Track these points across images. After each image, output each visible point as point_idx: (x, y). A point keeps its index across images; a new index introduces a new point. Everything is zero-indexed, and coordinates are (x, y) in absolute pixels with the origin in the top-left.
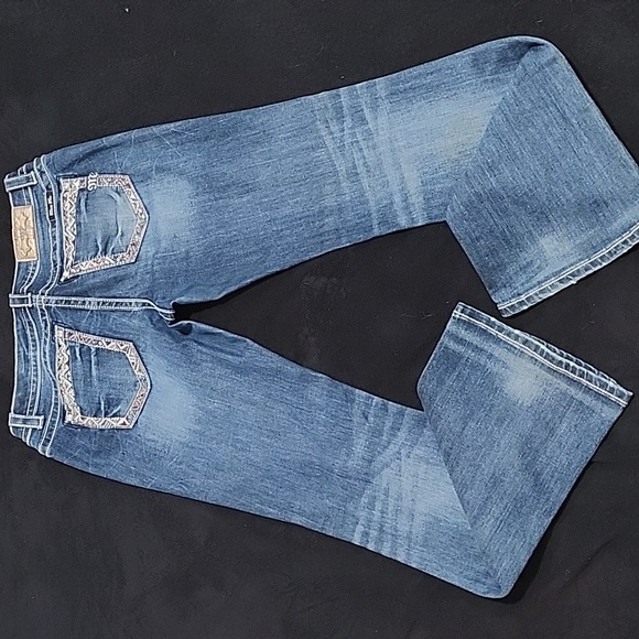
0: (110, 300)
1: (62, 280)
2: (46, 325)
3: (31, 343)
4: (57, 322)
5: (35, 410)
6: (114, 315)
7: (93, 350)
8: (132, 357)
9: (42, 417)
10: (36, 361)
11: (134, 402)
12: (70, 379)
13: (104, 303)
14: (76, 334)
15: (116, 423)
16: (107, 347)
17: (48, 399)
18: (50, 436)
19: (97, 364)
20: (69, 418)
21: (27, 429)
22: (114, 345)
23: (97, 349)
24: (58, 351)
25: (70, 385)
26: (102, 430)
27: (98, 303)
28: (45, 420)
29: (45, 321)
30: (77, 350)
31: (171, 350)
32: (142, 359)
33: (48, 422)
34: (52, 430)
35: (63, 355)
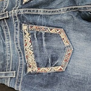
0: (49, 10)
1: (24, 3)
2: (17, 25)
3: (6, 37)
4: (23, 22)
5: (11, 69)
6: (51, 18)
7: (43, 34)
8: (63, 35)
9: (15, 72)
10: (9, 46)
11: (65, 58)
12: (32, 49)
13: (46, 12)
14: (34, 27)
15: (57, 69)
16: (51, 32)
17: (17, 63)
18: (20, 80)
19: (46, 40)
20: (29, 70)
21: (7, 78)
22: (54, 31)
23: (46, 33)
24: (24, 37)
25: (32, 52)
26: (49, 74)
27: (44, 11)
28: (16, 73)
29: (17, 23)
30: (35, 34)
31: (88, 27)
32: (67, 36)
33: (18, 74)
34: (20, 78)
35: (27, 38)
